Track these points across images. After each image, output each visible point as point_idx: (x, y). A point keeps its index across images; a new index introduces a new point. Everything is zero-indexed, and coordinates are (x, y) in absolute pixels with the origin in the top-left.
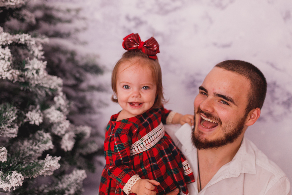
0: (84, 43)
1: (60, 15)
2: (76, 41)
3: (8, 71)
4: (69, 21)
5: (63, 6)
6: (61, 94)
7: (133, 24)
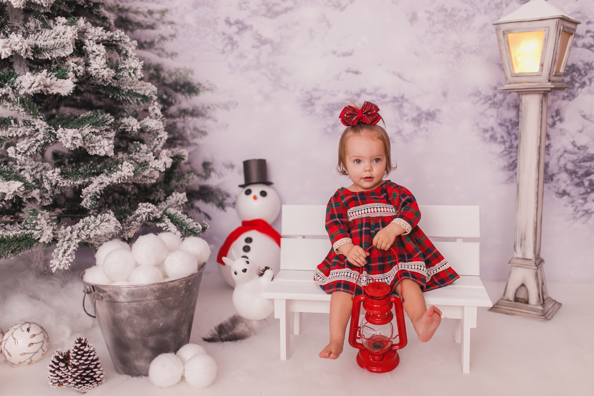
0: (173, 55)
1: (140, 18)
2: (162, 52)
3: (105, 69)
4: (152, 27)
5: (144, 7)
6: (156, 103)
7: (234, 29)
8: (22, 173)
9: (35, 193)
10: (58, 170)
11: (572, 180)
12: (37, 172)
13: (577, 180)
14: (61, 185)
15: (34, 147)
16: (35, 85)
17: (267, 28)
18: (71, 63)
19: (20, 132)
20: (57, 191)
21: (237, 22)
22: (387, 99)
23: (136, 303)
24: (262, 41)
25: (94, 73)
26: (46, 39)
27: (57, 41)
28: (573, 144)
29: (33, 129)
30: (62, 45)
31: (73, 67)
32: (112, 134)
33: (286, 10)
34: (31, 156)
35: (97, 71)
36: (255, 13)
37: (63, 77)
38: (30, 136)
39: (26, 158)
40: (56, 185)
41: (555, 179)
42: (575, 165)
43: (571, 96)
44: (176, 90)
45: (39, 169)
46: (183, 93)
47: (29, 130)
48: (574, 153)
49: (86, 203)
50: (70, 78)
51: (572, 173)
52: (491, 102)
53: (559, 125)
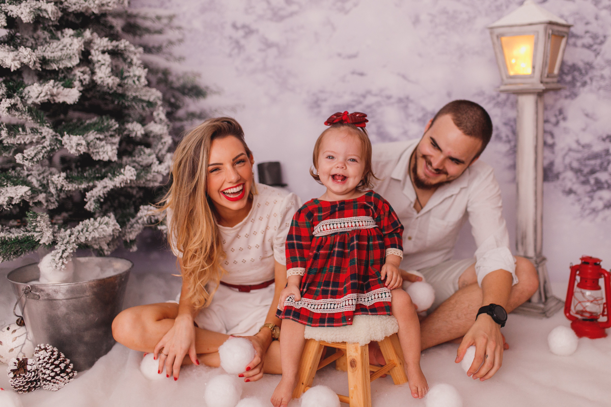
0: (181, 59)
1: (148, 24)
2: (170, 57)
3: (110, 77)
4: (160, 32)
5: (152, 12)
6: (161, 108)
7: (241, 33)
8: (29, 178)
9: (41, 197)
10: (63, 175)
11: (578, 178)
12: (44, 178)
13: (582, 179)
14: (66, 189)
15: (41, 153)
16: (42, 95)
17: (273, 31)
18: (78, 72)
19: (28, 139)
20: (63, 195)
21: (244, 27)
22: (392, 100)
23: (74, 300)
24: (268, 45)
25: (99, 81)
26: (53, 50)
27: (64, 52)
28: (578, 142)
29: (40, 136)
30: (69, 56)
31: (79, 77)
32: (117, 140)
33: (292, 14)
34: (37, 162)
35: (102, 79)
36: (261, 17)
37: (69, 85)
38: (38, 143)
39: (33, 164)
40: (61, 190)
41: (561, 177)
42: (581, 163)
43: (574, 95)
44: (184, 94)
45: (45, 174)
46: (191, 96)
47: (36, 137)
48: (578, 151)
49: (90, 206)
50: (76, 88)
51: (577, 171)
52: (494, 102)
53: (562, 124)
